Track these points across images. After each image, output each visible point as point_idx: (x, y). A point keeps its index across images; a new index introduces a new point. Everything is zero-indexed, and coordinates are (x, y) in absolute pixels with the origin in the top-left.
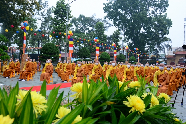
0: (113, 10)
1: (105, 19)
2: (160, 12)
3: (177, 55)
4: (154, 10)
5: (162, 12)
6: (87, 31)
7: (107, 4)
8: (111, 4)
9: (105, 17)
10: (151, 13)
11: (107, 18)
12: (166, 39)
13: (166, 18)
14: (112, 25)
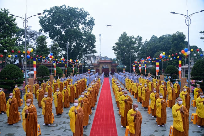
0: (47, 23)
1: (40, 31)
2: (88, 29)
3: (100, 63)
4: (84, 27)
5: (90, 29)
6: (21, 42)
7: (42, 18)
8: (46, 18)
9: (41, 30)
10: (81, 29)
11: (42, 31)
12: (95, 52)
13: (91, 34)
14: (47, 38)
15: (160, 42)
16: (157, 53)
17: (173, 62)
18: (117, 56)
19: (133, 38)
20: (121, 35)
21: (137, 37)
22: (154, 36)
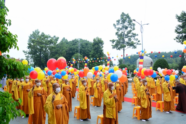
15: (74, 44)
16: (75, 55)
17: (94, 64)
18: (27, 55)
19: (50, 37)
20: (33, 32)
21: (53, 37)
22: (64, 38)
